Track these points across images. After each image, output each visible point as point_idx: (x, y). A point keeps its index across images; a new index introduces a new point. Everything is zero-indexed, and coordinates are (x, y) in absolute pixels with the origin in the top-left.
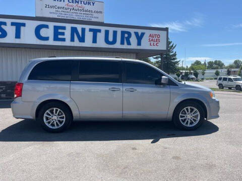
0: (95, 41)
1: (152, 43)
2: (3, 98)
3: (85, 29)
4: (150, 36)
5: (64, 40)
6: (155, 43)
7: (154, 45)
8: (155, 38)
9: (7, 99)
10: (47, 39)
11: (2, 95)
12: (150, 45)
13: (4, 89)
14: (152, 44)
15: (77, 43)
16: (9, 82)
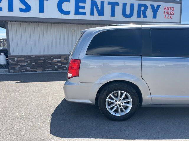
0: (113, 14)
1: (167, 15)
2: (28, 71)
3: (104, 2)
4: (165, 8)
5: (84, 14)
6: (170, 16)
7: (168, 18)
8: (170, 11)
9: (31, 71)
10: (68, 13)
11: (27, 68)
12: (165, 18)
13: (29, 62)
14: (167, 17)
15: (96, 17)
16: (33, 55)
